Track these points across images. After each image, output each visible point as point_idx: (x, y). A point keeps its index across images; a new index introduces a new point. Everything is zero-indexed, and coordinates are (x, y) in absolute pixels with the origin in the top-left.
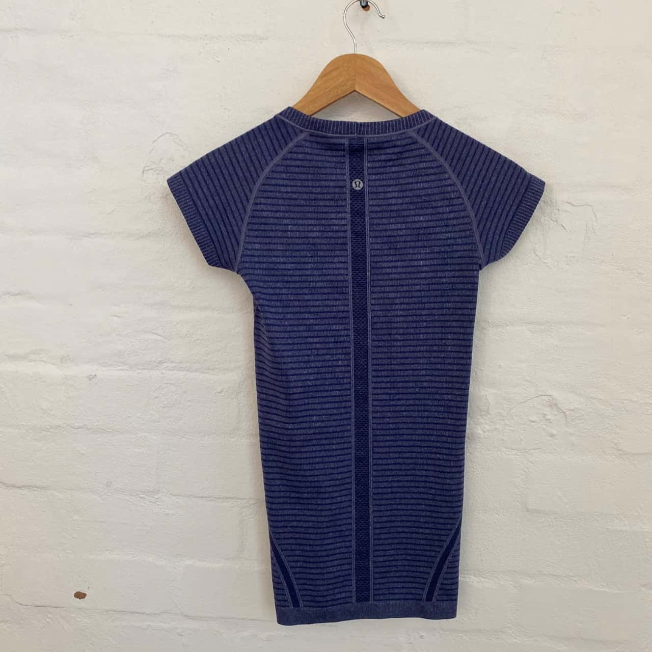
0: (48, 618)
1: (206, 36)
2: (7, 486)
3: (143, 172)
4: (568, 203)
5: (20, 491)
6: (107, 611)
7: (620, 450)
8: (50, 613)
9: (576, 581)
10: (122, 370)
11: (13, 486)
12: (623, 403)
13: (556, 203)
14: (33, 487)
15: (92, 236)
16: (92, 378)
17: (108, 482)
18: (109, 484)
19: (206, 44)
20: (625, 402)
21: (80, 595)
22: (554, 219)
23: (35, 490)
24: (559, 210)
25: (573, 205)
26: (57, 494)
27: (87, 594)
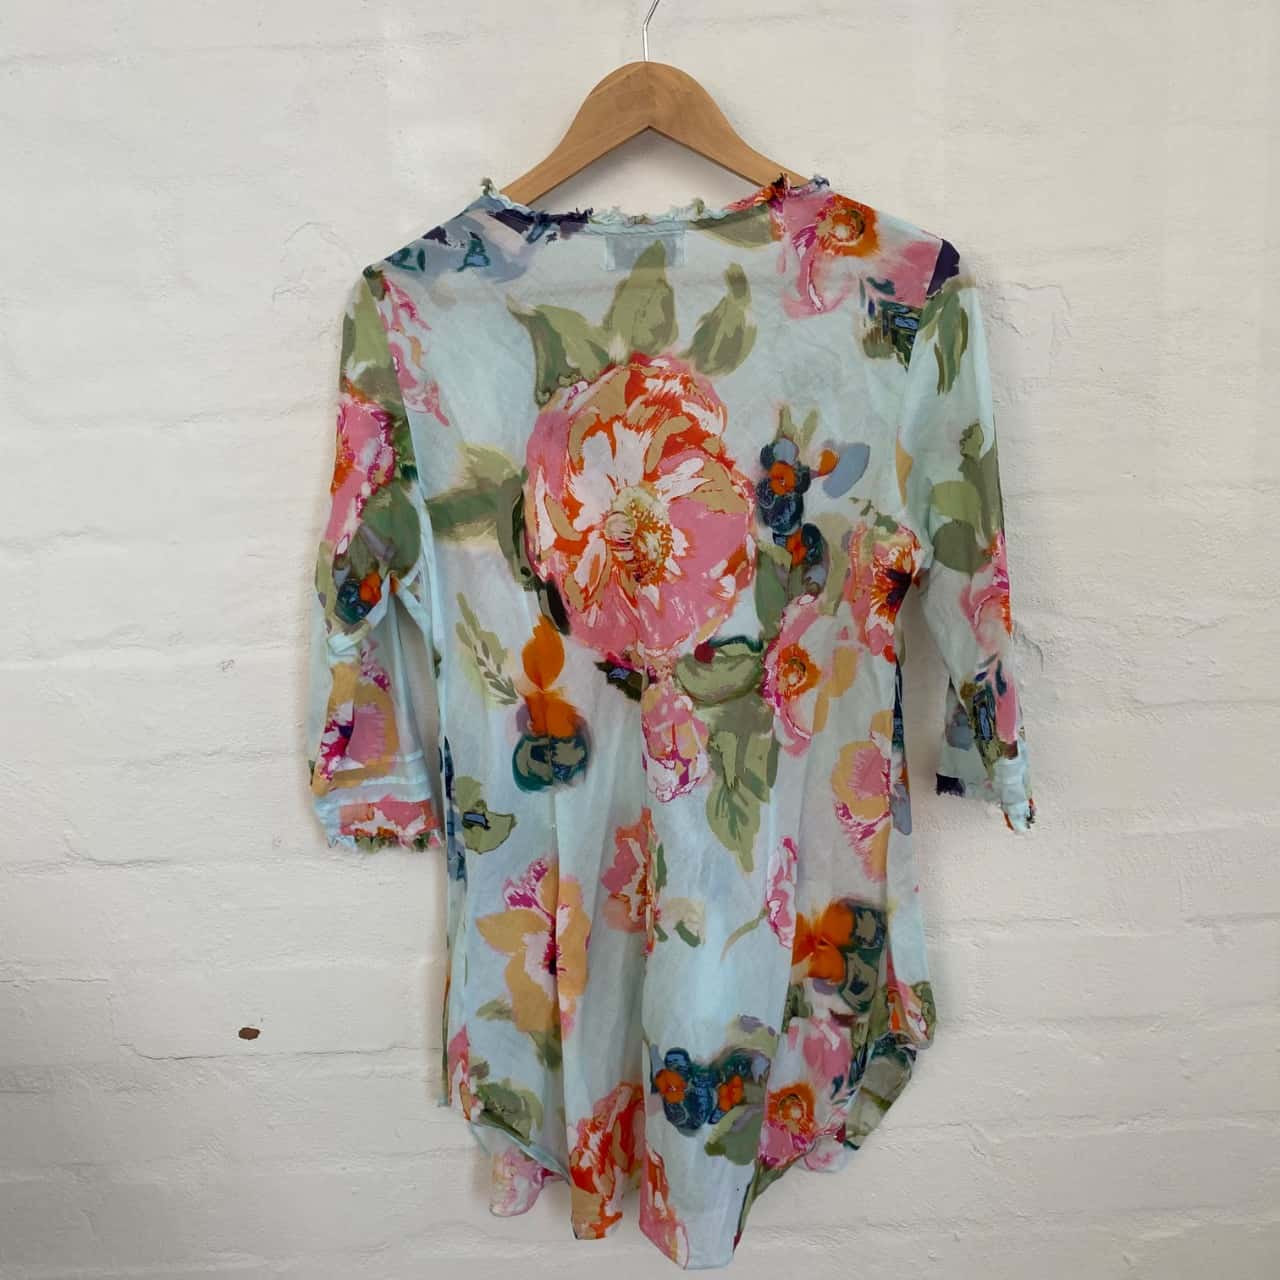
0: (201, 1076)
1: (358, 41)
2: (101, 864)
3: (274, 298)
4: (1020, 285)
5: (124, 870)
6: (298, 1054)
7: (1136, 701)
8: (201, 1067)
9: (1076, 925)
10: (278, 647)
11: (112, 864)
12: (1136, 622)
13: (998, 286)
14: (146, 862)
15: (196, 420)
16: (227, 667)
17: (274, 841)
18: (277, 843)
19: (361, 56)
20: (1139, 620)
21: (249, 1034)
22: (996, 316)
23: (151, 867)
24: (1003, 299)
25: (1030, 289)
26: (190, 869)
27: (260, 1030)
